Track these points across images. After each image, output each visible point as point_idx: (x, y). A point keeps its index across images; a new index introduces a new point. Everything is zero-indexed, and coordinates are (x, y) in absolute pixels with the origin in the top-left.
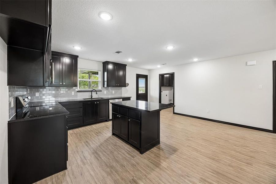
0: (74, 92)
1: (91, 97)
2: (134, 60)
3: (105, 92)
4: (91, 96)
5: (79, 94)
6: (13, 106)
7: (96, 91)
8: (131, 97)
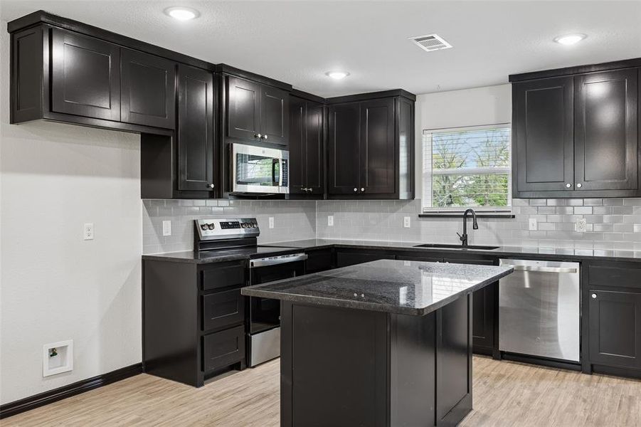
0: (409, 218)
3: (533, 224)
4: (465, 236)
5: (426, 224)
6: (170, 234)
7: (477, 216)
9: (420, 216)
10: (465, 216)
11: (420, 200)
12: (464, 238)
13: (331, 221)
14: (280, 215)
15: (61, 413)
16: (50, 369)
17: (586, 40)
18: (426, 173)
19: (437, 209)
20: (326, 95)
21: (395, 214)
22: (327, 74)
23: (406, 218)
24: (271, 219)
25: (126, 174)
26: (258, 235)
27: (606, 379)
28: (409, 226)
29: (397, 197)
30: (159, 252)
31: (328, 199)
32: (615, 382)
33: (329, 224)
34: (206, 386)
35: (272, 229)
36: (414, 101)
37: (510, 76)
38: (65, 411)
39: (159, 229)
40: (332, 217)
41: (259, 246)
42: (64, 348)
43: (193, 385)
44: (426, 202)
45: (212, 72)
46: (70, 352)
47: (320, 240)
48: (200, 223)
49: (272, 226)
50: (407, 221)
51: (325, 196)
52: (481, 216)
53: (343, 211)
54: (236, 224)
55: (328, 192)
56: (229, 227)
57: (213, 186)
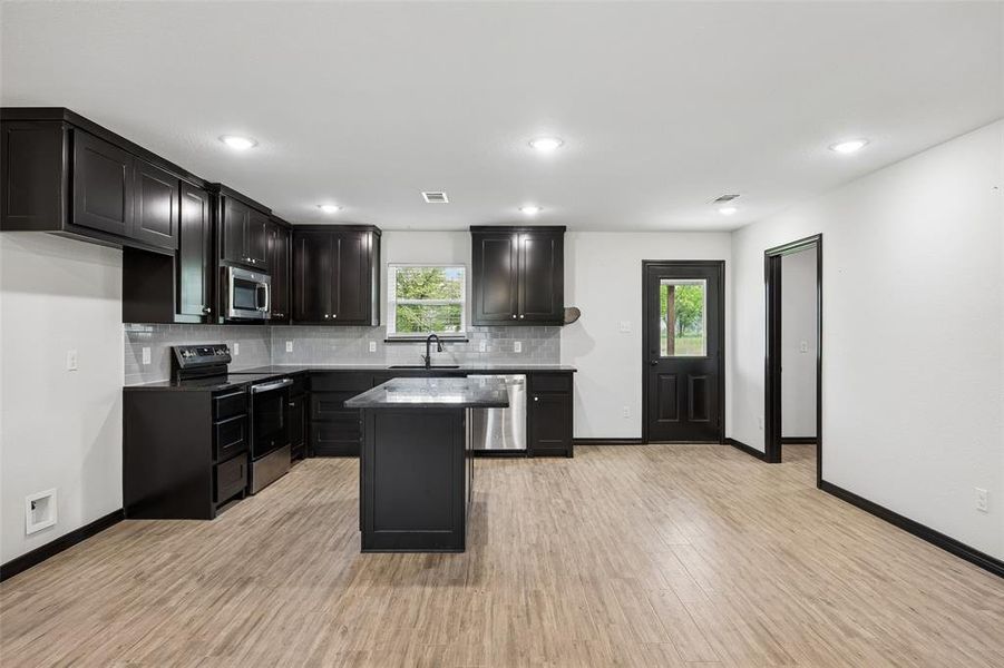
1: (427, 363)
3: (483, 346)
5: (391, 348)
6: (149, 362)
7: (440, 341)
8: (576, 371)
9: (385, 341)
10: (428, 341)
11: (385, 327)
12: (428, 359)
13: (289, 347)
14: (243, 341)
15: (63, 572)
16: (34, 523)
18: (391, 302)
19: (402, 334)
20: (293, 221)
21: (360, 340)
22: (319, 206)
23: (372, 343)
24: (236, 345)
25: (109, 296)
26: (229, 362)
27: (543, 459)
28: (374, 350)
29: (370, 325)
30: (139, 382)
31: (294, 324)
32: (550, 460)
33: (287, 351)
34: (219, 518)
35: (237, 355)
36: (380, 236)
37: (471, 226)
38: (66, 568)
39: (139, 357)
40: (291, 343)
41: (230, 374)
42: (44, 500)
43: (205, 519)
44: (391, 330)
45: (207, 190)
46: (52, 504)
47: (275, 366)
49: (236, 353)
50: (373, 346)
51: (291, 322)
52: (442, 341)
53: (304, 336)
54: (211, 350)
55: (294, 319)
56: (205, 354)
57: (209, 310)
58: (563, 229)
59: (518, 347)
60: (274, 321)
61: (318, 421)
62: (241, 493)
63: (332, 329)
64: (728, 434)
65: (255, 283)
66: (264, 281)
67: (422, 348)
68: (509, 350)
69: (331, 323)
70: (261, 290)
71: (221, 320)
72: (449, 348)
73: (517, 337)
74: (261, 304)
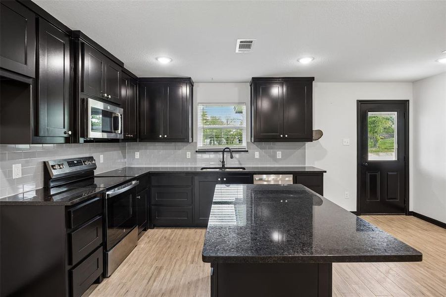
0: (190, 153)
1: (223, 165)
2: (319, 60)
3: (257, 155)
4: (223, 162)
5: (200, 156)
6: (20, 176)
7: (231, 152)
8: (326, 172)
9: (196, 151)
10: (224, 151)
11: (196, 143)
13: (137, 155)
14: (106, 153)
17: (315, 60)
18: (200, 127)
21: (181, 151)
23: (187, 153)
24: (102, 156)
26: (95, 168)
28: (190, 157)
31: (139, 142)
33: (136, 157)
35: (102, 163)
36: (193, 86)
37: (253, 78)
39: (8, 172)
40: (138, 153)
41: (96, 177)
44: (201, 142)
45: (69, 36)
47: (129, 167)
48: (51, 163)
49: (102, 161)
50: (189, 155)
51: (138, 139)
52: (233, 151)
53: (146, 149)
54: (80, 162)
55: (139, 138)
56: (75, 165)
57: (70, 133)
58: (313, 79)
59: (279, 154)
60: (126, 140)
61: (155, 205)
62: (99, 278)
63: (164, 144)
64: (411, 209)
65: (111, 113)
66: (119, 112)
67: (220, 155)
68: (274, 157)
69: (164, 140)
70: (116, 118)
71: (82, 140)
72: (236, 155)
73: (279, 149)
74: (116, 128)
